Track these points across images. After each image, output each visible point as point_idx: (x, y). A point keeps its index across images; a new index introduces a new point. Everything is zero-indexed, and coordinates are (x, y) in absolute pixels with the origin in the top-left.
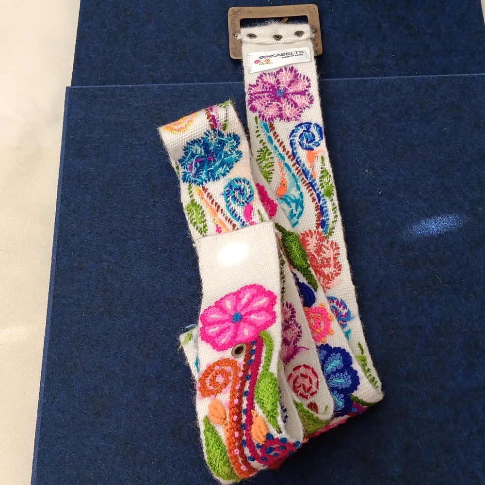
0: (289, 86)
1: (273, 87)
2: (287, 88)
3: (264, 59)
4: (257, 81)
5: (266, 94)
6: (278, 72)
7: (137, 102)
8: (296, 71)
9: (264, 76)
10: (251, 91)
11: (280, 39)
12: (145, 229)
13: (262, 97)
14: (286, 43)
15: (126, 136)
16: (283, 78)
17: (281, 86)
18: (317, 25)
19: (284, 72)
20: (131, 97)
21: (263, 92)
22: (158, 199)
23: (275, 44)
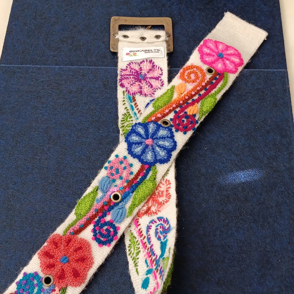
0: (148, 72)
1: (137, 72)
2: (147, 74)
3: (132, 53)
4: (127, 67)
5: (132, 77)
6: (141, 63)
7: (43, 78)
8: (153, 63)
9: (131, 64)
10: (122, 73)
11: (144, 40)
12: (41, 166)
13: (129, 78)
14: (149, 43)
15: (33, 101)
16: (144, 67)
17: (142, 72)
18: (171, 32)
19: (146, 62)
20: (39, 74)
21: (130, 75)
22: (52, 146)
23: (141, 43)
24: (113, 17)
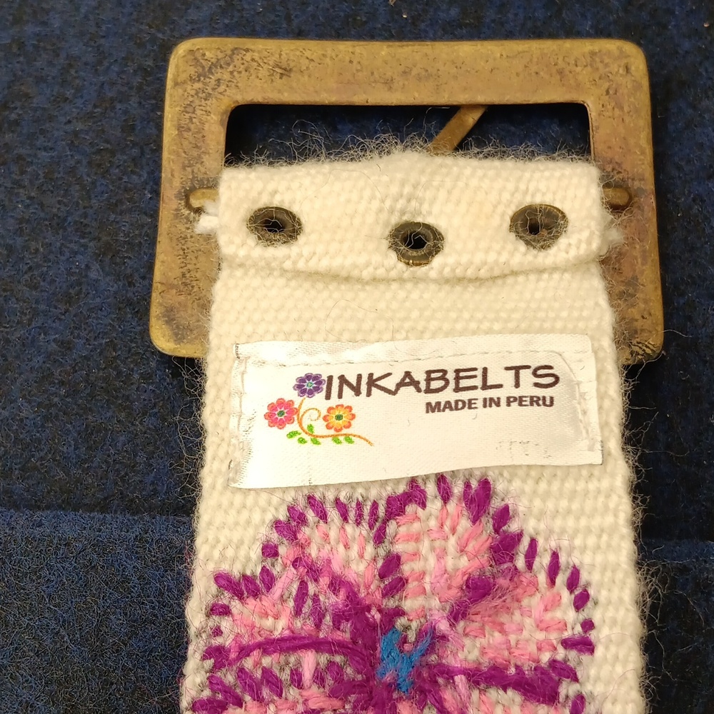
0: (457, 614)
1: (355, 609)
2: (443, 626)
3: (319, 400)
4: (270, 551)
5: (309, 661)
6: (397, 506)
8: (504, 515)
9: (311, 516)
10: (226, 624)
11: (426, 259)
13: (285, 676)
14: (460, 280)
16: (425, 547)
17: (408, 605)
18: (641, 164)
19: (434, 505)
21: (291, 643)
23: (401, 280)
24: (182, 49)
